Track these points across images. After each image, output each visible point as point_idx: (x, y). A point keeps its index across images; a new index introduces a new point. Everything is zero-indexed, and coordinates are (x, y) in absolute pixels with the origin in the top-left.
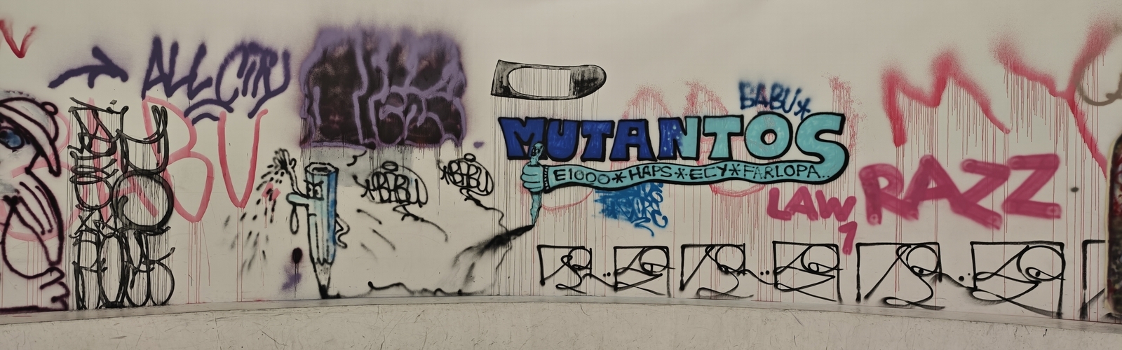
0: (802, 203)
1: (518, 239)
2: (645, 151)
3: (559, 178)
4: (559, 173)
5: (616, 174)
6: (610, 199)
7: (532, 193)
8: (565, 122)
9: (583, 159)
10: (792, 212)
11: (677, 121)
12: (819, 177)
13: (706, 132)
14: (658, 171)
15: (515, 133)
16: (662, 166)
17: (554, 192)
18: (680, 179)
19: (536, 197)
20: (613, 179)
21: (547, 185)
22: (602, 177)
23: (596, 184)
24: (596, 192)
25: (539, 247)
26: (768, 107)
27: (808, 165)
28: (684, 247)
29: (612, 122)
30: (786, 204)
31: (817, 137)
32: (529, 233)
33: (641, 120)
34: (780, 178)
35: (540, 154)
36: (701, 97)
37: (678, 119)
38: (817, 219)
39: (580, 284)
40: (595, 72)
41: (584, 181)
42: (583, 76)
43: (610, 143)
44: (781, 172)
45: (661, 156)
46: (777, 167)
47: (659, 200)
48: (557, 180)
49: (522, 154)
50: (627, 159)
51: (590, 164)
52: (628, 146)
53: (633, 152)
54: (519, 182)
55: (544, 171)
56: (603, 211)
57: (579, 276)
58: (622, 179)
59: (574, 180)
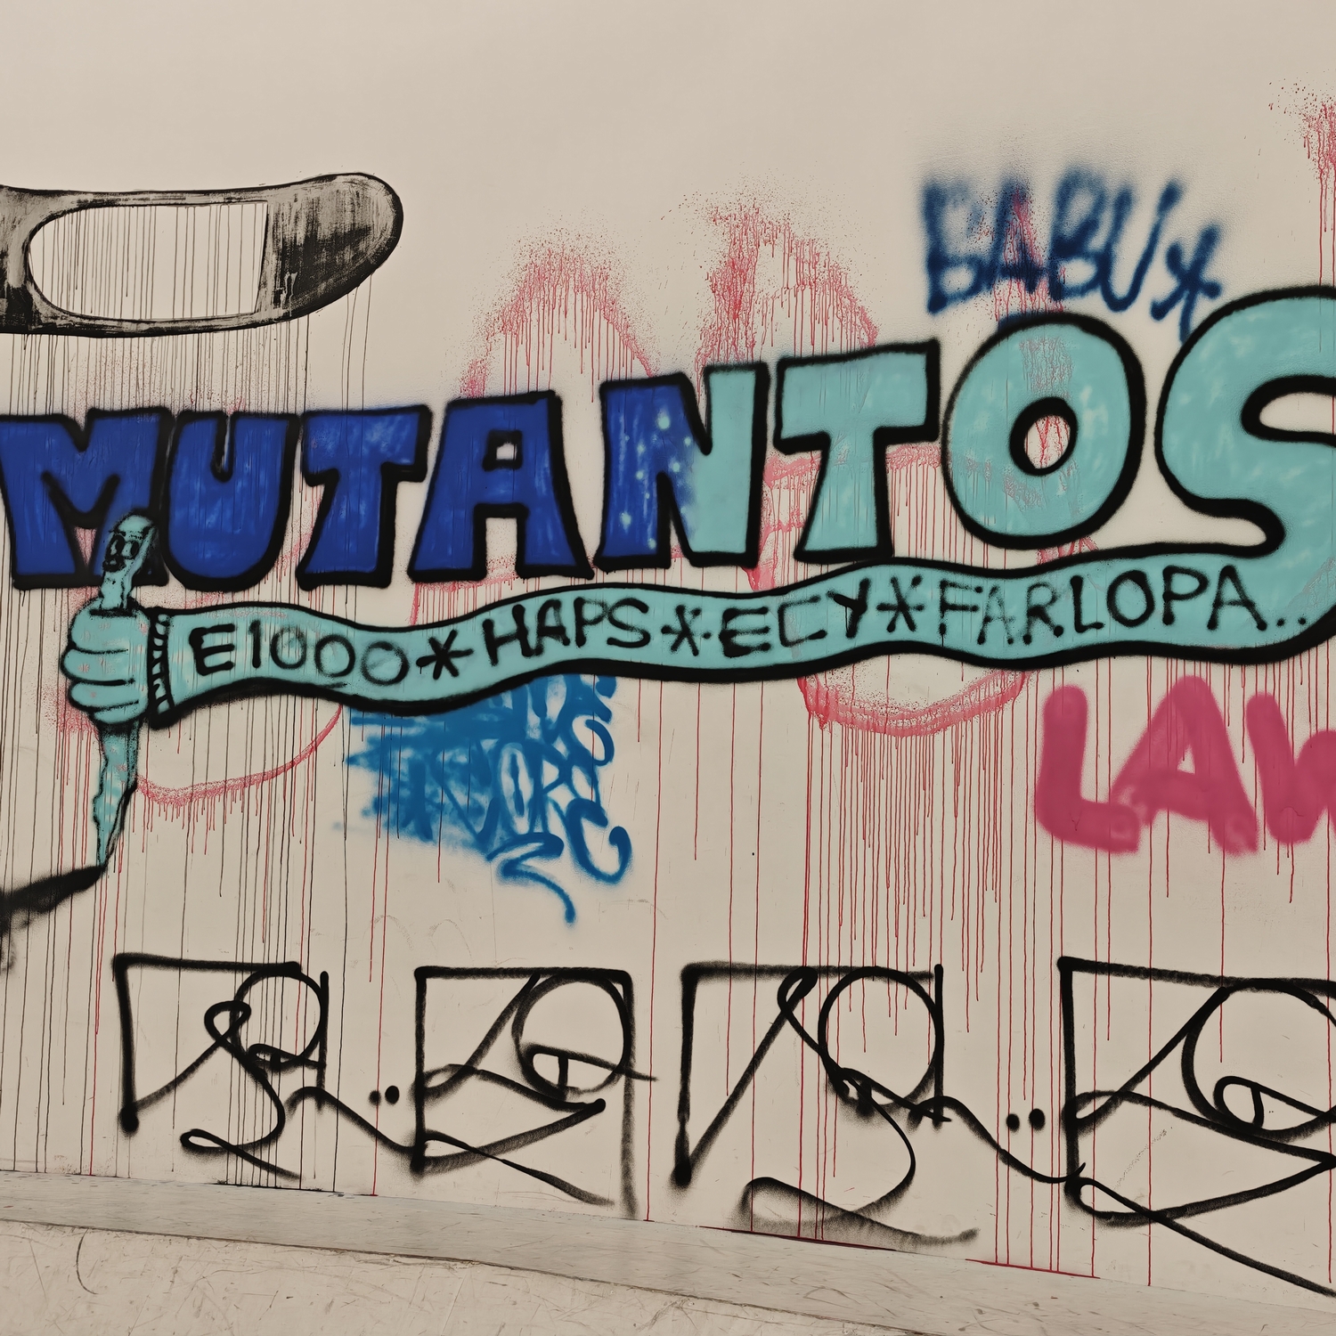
0: (1187, 765)
1: (41, 925)
2: (548, 530)
3: (211, 661)
4: (210, 641)
5: (433, 642)
6: (407, 753)
7: (104, 730)
8: (241, 423)
9: (308, 578)
10: (1141, 810)
11: (675, 391)
12: (1262, 626)
13: (787, 433)
14: (597, 620)
15: (47, 477)
16: (612, 596)
17: (187, 724)
18: (684, 658)
19: (116, 745)
20: (422, 662)
21: (160, 693)
22: (378, 654)
23: (355, 685)
24: (354, 721)
25: (122, 964)
26: (1043, 286)
27: (1211, 565)
28: (692, 976)
29: (421, 413)
30: (1117, 767)
31: (1250, 420)
32: (83, 903)
33: (532, 397)
34: (1091, 637)
35: (138, 563)
36: (770, 272)
37: (678, 381)
38: (1252, 846)
39: (275, 1135)
40: (359, 200)
41: (308, 674)
42: (313, 223)
43: (411, 500)
44: (1095, 608)
45: (608, 552)
46: (1077, 583)
47: (599, 754)
48: (203, 670)
49: (67, 566)
50: (477, 571)
51: (333, 599)
52: (484, 512)
53: (502, 537)
54: (53, 680)
55: (153, 633)
56: (379, 805)
57: (275, 1098)
58: (457, 662)
59: (268, 669)
